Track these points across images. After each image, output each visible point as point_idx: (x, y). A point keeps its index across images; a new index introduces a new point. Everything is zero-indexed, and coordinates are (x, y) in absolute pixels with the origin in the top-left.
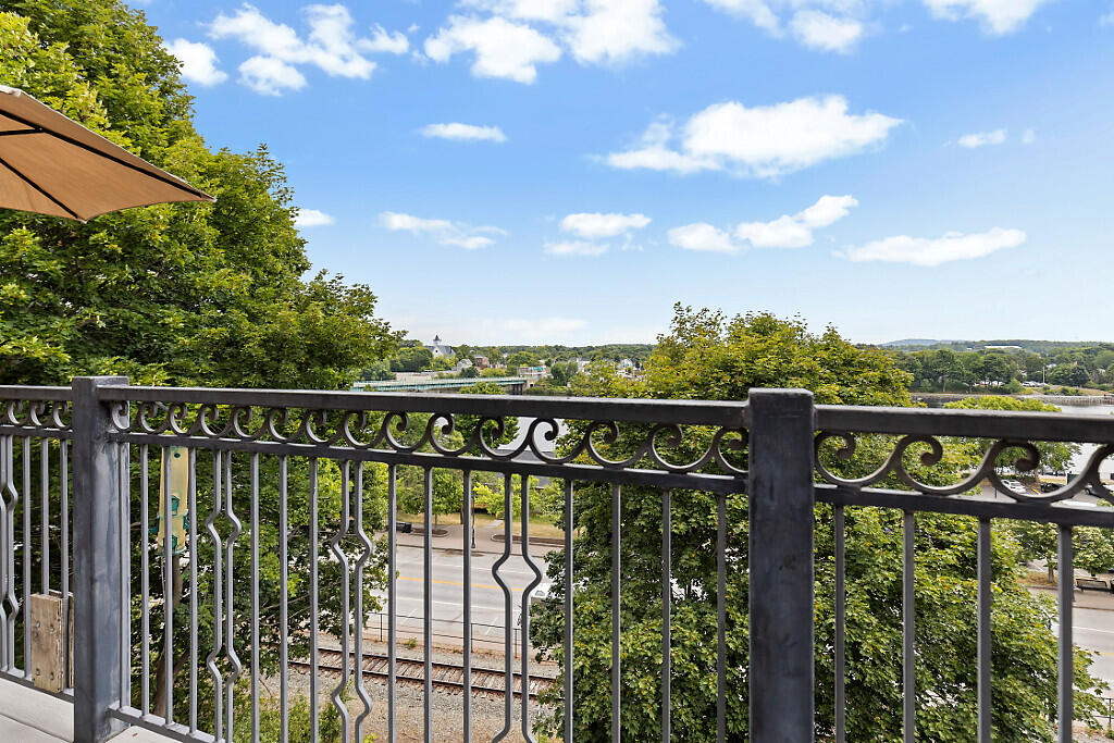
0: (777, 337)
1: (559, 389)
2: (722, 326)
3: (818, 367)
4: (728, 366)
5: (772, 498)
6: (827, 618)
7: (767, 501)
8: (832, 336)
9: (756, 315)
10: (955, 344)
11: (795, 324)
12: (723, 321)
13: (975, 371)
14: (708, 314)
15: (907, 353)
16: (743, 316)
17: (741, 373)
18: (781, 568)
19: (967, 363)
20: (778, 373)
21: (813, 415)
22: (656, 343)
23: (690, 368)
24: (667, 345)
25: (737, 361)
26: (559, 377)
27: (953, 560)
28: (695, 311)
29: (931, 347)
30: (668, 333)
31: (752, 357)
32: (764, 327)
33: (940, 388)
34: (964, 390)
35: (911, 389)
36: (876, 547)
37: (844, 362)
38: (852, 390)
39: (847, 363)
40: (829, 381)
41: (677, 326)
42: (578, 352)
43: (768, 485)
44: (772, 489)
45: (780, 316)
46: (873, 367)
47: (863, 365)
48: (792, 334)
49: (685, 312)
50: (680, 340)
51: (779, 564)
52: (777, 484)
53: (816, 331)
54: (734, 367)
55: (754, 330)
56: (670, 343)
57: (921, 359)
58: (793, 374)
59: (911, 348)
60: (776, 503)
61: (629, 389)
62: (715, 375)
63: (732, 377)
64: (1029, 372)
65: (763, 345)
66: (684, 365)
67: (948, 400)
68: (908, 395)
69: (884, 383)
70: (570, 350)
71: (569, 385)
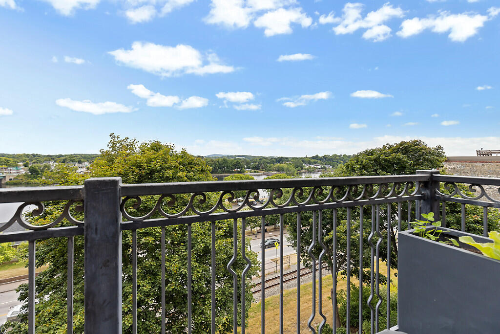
0: (161, 152)
1: (36, 180)
2: (136, 146)
3: (178, 165)
4: (138, 166)
5: (96, 233)
6: (180, 270)
7: (94, 236)
8: (184, 152)
9: (153, 142)
10: (228, 156)
11: (169, 147)
12: (137, 144)
13: (233, 166)
14: (129, 140)
15: (214, 159)
16: (147, 142)
17: (144, 169)
18: (101, 268)
19: (231, 163)
20: (162, 168)
21: (118, 189)
22: (100, 153)
23: (118, 166)
24: (105, 155)
25: (142, 163)
26: (34, 173)
27: (222, 233)
28: (122, 138)
29: (221, 157)
30: (106, 149)
31: (150, 161)
32: (156, 147)
33: (223, 172)
34: (231, 172)
35: (212, 172)
36: (198, 235)
37: (189, 163)
38: (191, 174)
39: (190, 163)
40: (182, 171)
41: (112, 145)
42: (51, 158)
43: (94, 228)
44: (96, 229)
45: (163, 142)
46: (199, 165)
47: (196, 164)
48: (168, 151)
49: (116, 138)
50: (113, 153)
51: (100, 266)
52: (99, 227)
53: (178, 150)
54: (141, 166)
55: (152, 149)
56: (107, 154)
57: (218, 162)
58: (168, 168)
59: (215, 158)
60: (99, 236)
61: (80, 179)
62: (131, 170)
63: (140, 170)
64: (247, 166)
65: (155, 156)
66: (115, 165)
67: (225, 176)
68: (211, 175)
69: (202, 171)
70: (44, 156)
71: (44, 178)
